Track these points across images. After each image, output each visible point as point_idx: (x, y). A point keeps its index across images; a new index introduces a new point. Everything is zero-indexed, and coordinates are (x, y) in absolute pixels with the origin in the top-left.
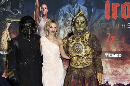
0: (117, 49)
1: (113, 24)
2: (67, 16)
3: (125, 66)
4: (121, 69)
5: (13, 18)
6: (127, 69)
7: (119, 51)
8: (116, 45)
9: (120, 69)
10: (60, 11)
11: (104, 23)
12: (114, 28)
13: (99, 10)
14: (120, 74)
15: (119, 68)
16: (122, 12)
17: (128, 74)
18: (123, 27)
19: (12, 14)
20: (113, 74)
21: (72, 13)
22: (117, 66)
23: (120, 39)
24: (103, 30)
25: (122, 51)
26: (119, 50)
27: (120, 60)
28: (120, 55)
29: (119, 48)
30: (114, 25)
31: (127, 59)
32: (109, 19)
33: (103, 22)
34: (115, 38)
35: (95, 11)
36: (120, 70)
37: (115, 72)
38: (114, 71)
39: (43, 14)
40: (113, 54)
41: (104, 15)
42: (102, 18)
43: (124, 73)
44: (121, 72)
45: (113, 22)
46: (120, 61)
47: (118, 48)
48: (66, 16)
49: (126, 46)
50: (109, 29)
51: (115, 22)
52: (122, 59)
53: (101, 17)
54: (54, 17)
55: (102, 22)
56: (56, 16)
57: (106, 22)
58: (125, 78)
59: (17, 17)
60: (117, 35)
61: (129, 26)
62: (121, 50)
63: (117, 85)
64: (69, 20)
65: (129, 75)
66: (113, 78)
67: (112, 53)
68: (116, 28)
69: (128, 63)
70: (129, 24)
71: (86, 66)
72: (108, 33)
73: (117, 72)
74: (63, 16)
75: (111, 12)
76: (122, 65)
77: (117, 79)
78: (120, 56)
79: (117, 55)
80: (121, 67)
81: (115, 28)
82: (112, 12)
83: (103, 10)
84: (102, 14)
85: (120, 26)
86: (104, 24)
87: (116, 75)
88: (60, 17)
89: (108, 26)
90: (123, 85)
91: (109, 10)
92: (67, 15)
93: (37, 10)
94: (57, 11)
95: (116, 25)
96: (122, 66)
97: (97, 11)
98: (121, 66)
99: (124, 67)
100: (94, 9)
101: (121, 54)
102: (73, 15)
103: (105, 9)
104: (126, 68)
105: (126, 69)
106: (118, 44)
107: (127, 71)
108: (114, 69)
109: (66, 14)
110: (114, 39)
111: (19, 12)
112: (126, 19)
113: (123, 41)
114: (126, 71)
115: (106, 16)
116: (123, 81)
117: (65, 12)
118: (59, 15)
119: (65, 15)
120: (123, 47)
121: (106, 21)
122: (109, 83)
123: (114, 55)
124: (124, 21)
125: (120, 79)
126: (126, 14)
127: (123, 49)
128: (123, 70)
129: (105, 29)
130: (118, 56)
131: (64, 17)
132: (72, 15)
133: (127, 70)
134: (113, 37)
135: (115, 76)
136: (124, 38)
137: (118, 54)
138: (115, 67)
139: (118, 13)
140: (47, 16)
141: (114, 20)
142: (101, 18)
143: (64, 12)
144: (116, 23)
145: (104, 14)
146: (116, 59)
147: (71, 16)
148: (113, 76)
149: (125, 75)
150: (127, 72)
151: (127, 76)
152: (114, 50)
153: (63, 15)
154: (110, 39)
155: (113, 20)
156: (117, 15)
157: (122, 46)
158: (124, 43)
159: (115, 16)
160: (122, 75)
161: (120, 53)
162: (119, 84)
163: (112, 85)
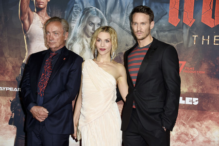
0: (190, 87)
1: (184, 35)
2: (90, 14)
3: (205, 123)
4: (197, 129)
6: (209, 130)
7: (194, 93)
8: (187, 80)
9: (194, 129)
10: (76, 3)
11: (167, 33)
12: (185, 44)
13: (158, 4)
14: (193, 141)
15: (193, 127)
16: (203, 10)
17: (209, 141)
18: (206, 42)
20: (179, 139)
21: (101, 8)
22: (189, 122)
23: (198, 67)
25: (200, 91)
26: (195, 91)
27: (196, 111)
29: (194, 86)
30: (185, 37)
31: (209, 109)
32: (176, 25)
33: (164, 31)
34: (187, 65)
36: (194, 132)
37: (183, 136)
38: (182, 133)
39: (40, 7)
40: (181, 98)
41: (166, 16)
42: (163, 23)
43: (201, 139)
44: (195, 136)
45: (186, 31)
46: (195, 113)
47: (191, 85)
48: (88, 13)
49: (208, 81)
50: (175, 45)
51: (188, 30)
52: (198, 110)
53: (160, 19)
54: (63, 14)
56: (66, 12)
57: (169, 31)
60: (191, 58)
61: (217, 42)
62: (198, 91)
64: (94, 22)
65: (212, 143)
69: (211, 118)
70: (217, 38)
73: (187, 135)
74: (81, 14)
75: (181, 10)
76: (199, 121)
78: (196, 103)
79: (188, 101)
80: (197, 126)
81: (188, 45)
82: (183, 11)
83: (165, 4)
84: (163, 14)
85: (199, 40)
86: (166, 36)
87: (185, 143)
88: (75, 16)
89: (174, 39)
91: (177, 6)
92: (91, 11)
94: (70, 2)
95: (191, 38)
96: (199, 123)
97: (153, 7)
98: (196, 124)
99: (203, 126)
100: (147, 2)
101: (197, 99)
102: (103, 12)
103: (169, 3)
104: (207, 127)
105: (206, 130)
106: (191, 78)
107: (209, 134)
108: (183, 129)
109: (89, 9)
110: (185, 66)
112: (212, 26)
113: (203, 72)
114: (205, 133)
115: (171, 18)
117: (87, 5)
118: (74, 10)
119: (86, 12)
120: (202, 84)
121: (171, 28)
123: (184, 99)
124: (207, 31)
126: (213, 17)
127: (202, 89)
128: (200, 131)
130: (191, 103)
131: (83, 15)
132: (100, 12)
133: (209, 132)
135: (182, 144)
136: (205, 66)
137: (191, 99)
138: (184, 124)
139: (195, 12)
140: (48, 11)
141: (187, 26)
142: (160, 21)
143: (85, 5)
144: (191, 34)
145: (166, 13)
146: (188, 109)
147: (98, 13)
148: (179, 143)
149: (204, 142)
150: (208, 136)
151: (207, 145)
153: (81, 10)
155: (184, 26)
156: (194, 18)
157: (199, 82)
158: (204, 76)
159: (189, 19)
160: (197, 141)
161: (196, 97)
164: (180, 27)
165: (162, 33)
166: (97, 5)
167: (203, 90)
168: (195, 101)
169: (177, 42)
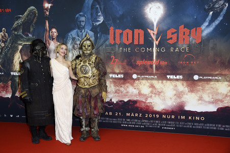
0: (120, 70)
3: (126, 85)
5: (24, 41)
6: (128, 88)
8: (119, 67)
10: (69, 35)
12: (117, 51)
14: (121, 93)
16: (124, 37)
17: (128, 92)
18: (125, 51)
19: (23, 37)
20: (116, 92)
21: (80, 37)
22: (120, 85)
23: (123, 62)
24: (108, 54)
25: (124, 72)
26: (122, 71)
28: (122, 76)
30: (117, 49)
31: (128, 79)
35: (101, 36)
36: (122, 89)
42: (107, 43)
43: (125, 92)
45: (117, 46)
46: (122, 81)
49: (127, 67)
50: (113, 52)
54: (63, 41)
55: (107, 46)
56: (65, 39)
57: (110, 46)
58: (125, 95)
59: (28, 40)
60: (120, 58)
61: (130, 51)
63: (119, 101)
64: (77, 43)
67: (115, 74)
68: (119, 52)
69: (129, 82)
70: (129, 49)
71: (92, 85)
72: (113, 56)
73: (119, 90)
74: (71, 40)
76: (124, 84)
77: (119, 96)
83: (108, 35)
84: (107, 39)
85: (123, 50)
86: (109, 48)
88: (69, 41)
89: (112, 50)
90: (123, 101)
92: (76, 39)
93: (47, 34)
94: (66, 35)
95: (119, 49)
97: (103, 36)
98: (123, 86)
100: (100, 34)
102: (81, 39)
106: (120, 67)
107: (128, 90)
108: (117, 88)
111: (30, 35)
113: (125, 63)
115: (111, 41)
116: (124, 98)
117: (74, 36)
118: (68, 39)
119: (74, 39)
121: (111, 45)
122: (113, 100)
123: (118, 75)
124: (125, 46)
125: (122, 96)
128: (124, 88)
129: (110, 53)
130: (120, 77)
134: (117, 60)
136: (126, 61)
144: (119, 47)
146: (119, 79)
147: (79, 39)
148: (116, 94)
152: (117, 71)
153: (71, 38)
154: (114, 62)
157: (124, 68)
158: (125, 65)
160: (123, 93)
161: (122, 74)
162: (121, 101)
163: (115, 102)
164: (115, 44)
165: (107, 48)
166: (78, 36)
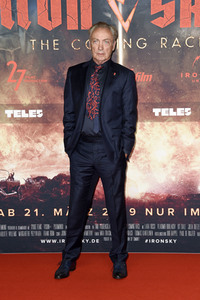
0: (33, 98)
3: (51, 136)
4: (43, 143)
6: (55, 144)
7: (38, 105)
8: (29, 90)
9: (41, 144)
12: (23, 49)
14: (39, 156)
15: (39, 141)
17: (56, 155)
18: (45, 47)
20: (24, 156)
22: (34, 137)
23: (39, 76)
25: (43, 102)
26: (38, 102)
27: (41, 124)
29: (37, 97)
30: (22, 42)
31: (54, 121)
32: (10, 28)
34: (27, 73)
36: (40, 147)
37: (28, 152)
38: (27, 150)
40: (24, 111)
43: (48, 153)
44: (41, 151)
45: (22, 35)
46: (40, 127)
47: (34, 96)
49: (51, 90)
50: (11, 51)
52: (43, 122)
57: (4, 35)
58: (50, 163)
60: (31, 66)
61: (56, 47)
62: (41, 101)
63: (34, 179)
66: (24, 164)
67: (21, 109)
68: (29, 51)
70: (56, 42)
72: (11, 62)
73: (32, 151)
75: (14, 10)
77: (33, 166)
78: (40, 116)
79: (32, 114)
80: (43, 140)
82: (16, 12)
85: (38, 45)
87: (31, 159)
89: (10, 44)
90: (45, 178)
91: (9, 6)
96: (45, 137)
98: (42, 138)
99: (49, 139)
104: (53, 140)
105: (53, 143)
106: (34, 89)
108: (28, 145)
110: (25, 75)
112: (50, 29)
114: (52, 147)
115: (4, 19)
116: (46, 170)
120: (45, 94)
121: (4, 32)
122: (16, 178)
123: (27, 112)
124: (44, 34)
125: (41, 165)
126: (50, 19)
128: (47, 145)
129: (4, 52)
130: (35, 116)
134: (23, 71)
135: (28, 161)
136: (47, 74)
137: (35, 111)
138: (29, 140)
141: (23, 30)
144: (28, 38)
146: (32, 122)
148: (24, 161)
149: (51, 156)
150: (54, 149)
151: (54, 159)
152: (26, 101)
154: (17, 76)
155: (20, 30)
156: (29, 20)
157: (43, 92)
158: (47, 85)
159: (24, 21)
160: (44, 156)
161: (40, 109)
162: (38, 179)
163: (22, 182)
164: (15, 30)
167: (46, 100)
168: (40, 113)
169: (14, 47)
